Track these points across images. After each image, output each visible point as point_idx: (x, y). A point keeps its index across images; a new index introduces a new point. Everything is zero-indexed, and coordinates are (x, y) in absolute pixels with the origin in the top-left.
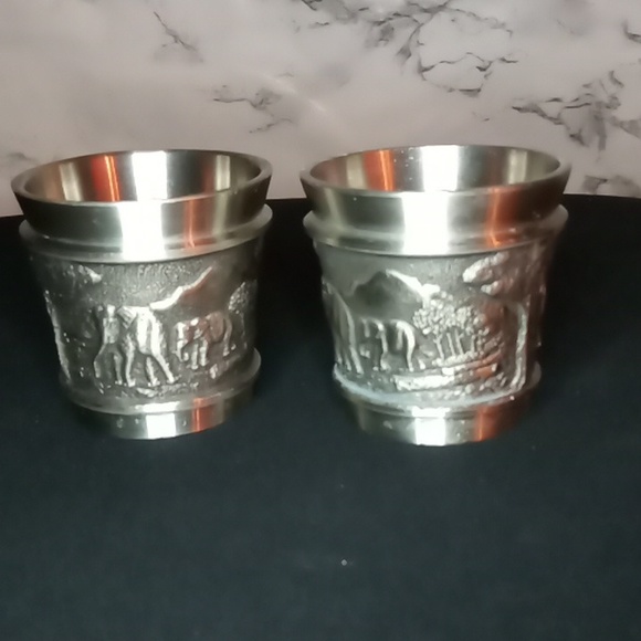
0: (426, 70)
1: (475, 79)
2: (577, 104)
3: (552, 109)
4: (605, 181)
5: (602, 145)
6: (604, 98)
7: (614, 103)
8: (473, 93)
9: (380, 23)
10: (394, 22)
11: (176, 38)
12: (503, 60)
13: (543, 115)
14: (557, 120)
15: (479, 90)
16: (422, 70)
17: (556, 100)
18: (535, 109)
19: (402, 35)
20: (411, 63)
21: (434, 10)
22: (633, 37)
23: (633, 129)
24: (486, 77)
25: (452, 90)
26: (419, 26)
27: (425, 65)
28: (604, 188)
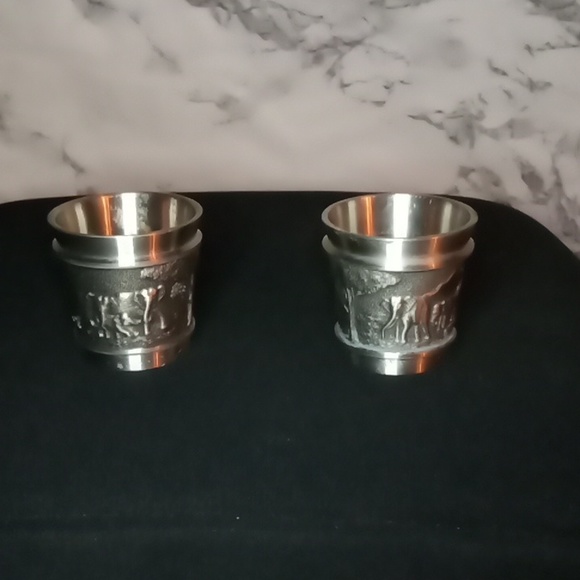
0: (346, 86)
1: (381, 95)
2: (454, 116)
3: (437, 118)
4: (473, 170)
5: (472, 145)
6: (474, 111)
7: (481, 116)
8: (380, 103)
9: (315, 51)
10: (325, 51)
11: (162, 54)
12: (402, 82)
13: (429, 121)
14: (440, 126)
15: (384, 102)
16: (344, 86)
17: (440, 112)
18: (424, 118)
19: (330, 59)
20: (335, 81)
21: (353, 44)
22: (496, 70)
23: (494, 134)
24: (389, 93)
25: (364, 101)
26: (341, 55)
27: (346, 82)
28: (473, 176)
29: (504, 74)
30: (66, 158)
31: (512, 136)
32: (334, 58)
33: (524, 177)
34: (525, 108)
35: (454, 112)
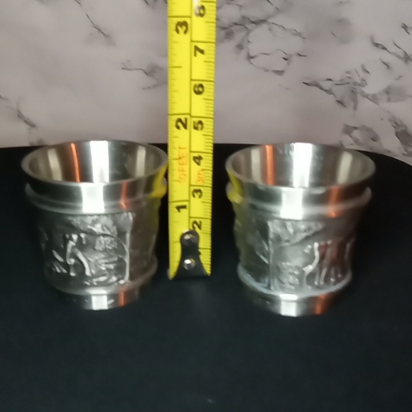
0: (252, 57)
1: (281, 65)
2: (341, 83)
3: (327, 85)
4: (355, 128)
5: (355, 108)
6: (358, 80)
7: (364, 83)
8: (280, 73)
9: (225, 28)
10: (235, 28)
11: (99, 30)
12: (299, 54)
13: (320, 87)
14: (329, 92)
16: (250, 57)
17: (330, 80)
18: (316, 85)
19: (239, 36)
20: (243, 53)
21: (258, 22)
22: (377, 45)
23: (374, 99)
24: (288, 64)
25: (267, 70)
26: (249, 32)
27: (252, 54)
28: (356, 134)
29: (384, 48)
30: (20, 116)
31: (389, 100)
32: (243, 34)
33: (397, 135)
34: (400, 77)
35: (342, 80)
